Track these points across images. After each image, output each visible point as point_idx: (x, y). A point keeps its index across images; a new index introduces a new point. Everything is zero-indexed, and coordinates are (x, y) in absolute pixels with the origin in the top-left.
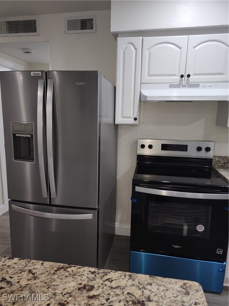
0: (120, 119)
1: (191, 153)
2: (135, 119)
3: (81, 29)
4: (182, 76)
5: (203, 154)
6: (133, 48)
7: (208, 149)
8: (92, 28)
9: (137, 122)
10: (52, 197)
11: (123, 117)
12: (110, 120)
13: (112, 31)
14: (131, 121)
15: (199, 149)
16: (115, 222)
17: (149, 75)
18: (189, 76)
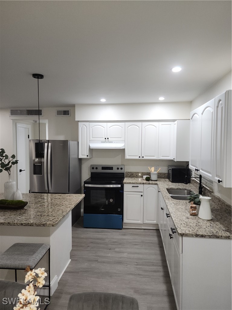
0: (81, 156)
1: (115, 171)
2: (87, 156)
3: (64, 115)
4: (105, 138)
5: (120, 171)
6: (85, 127)
7: (122, 169)
8: (69, 114)
9: (88, 157)
10: (49, 189)
11: (82, 155)
12: (76, 156)
13: (76, 120)
14: (86, 157)
15: (118, 169)
16: (81, 209)
17: (93, 138)
18: (108, 138)
